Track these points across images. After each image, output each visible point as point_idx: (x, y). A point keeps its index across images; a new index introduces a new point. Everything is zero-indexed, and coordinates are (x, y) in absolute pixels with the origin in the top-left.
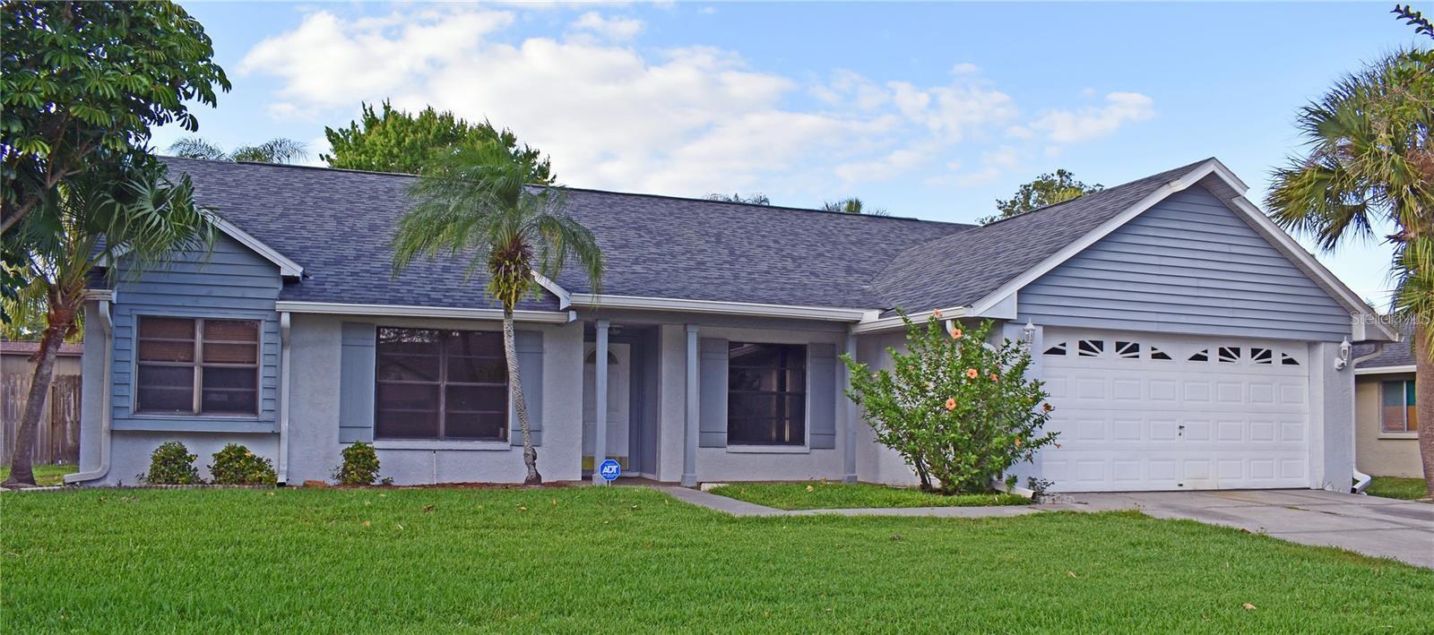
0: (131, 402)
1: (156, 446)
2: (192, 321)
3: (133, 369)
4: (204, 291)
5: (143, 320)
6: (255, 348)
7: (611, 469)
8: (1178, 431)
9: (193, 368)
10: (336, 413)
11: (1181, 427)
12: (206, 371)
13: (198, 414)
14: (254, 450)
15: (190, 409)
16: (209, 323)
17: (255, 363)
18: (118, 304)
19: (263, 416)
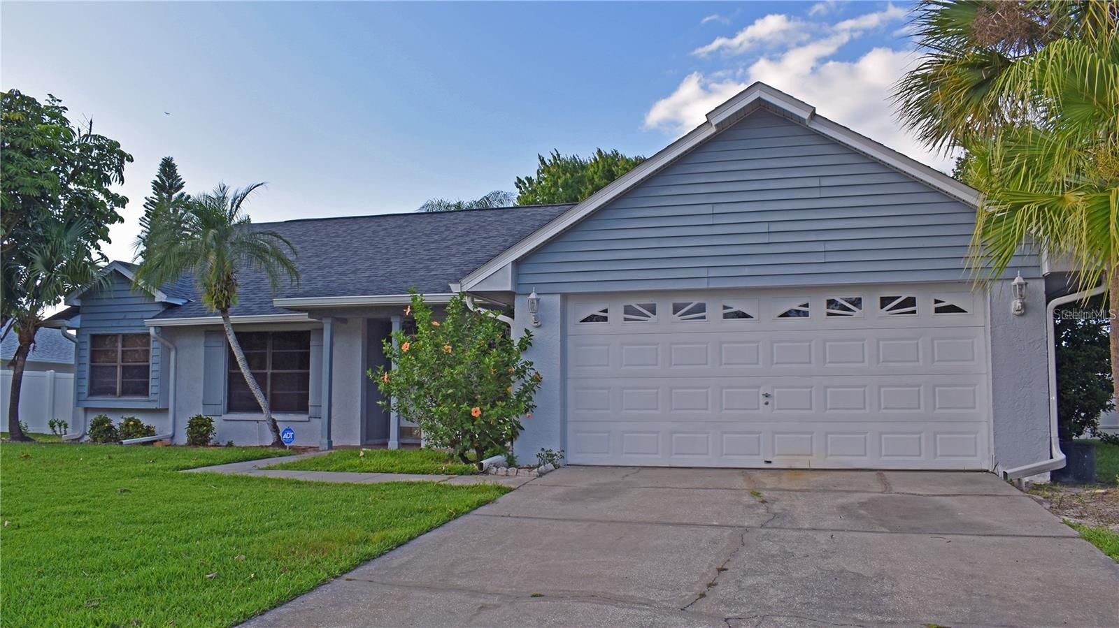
0: (86, 390)
1: (92, 417)
2: (116, 335)
3: (87, 368)
4: (122, 316)
5: (94, 338)
6: (148, 351)
7: (289, 435)
8: (762, 400)
9: (116, 367)
10: (201, 395)
11: (767, 396)
12: (124, 367)
13: (119, 396)
14: (145, 421)
15: (115, 393)
16: (124, 336)
17: (148, 361)
18: (81, 328)
19: (151, 397)
